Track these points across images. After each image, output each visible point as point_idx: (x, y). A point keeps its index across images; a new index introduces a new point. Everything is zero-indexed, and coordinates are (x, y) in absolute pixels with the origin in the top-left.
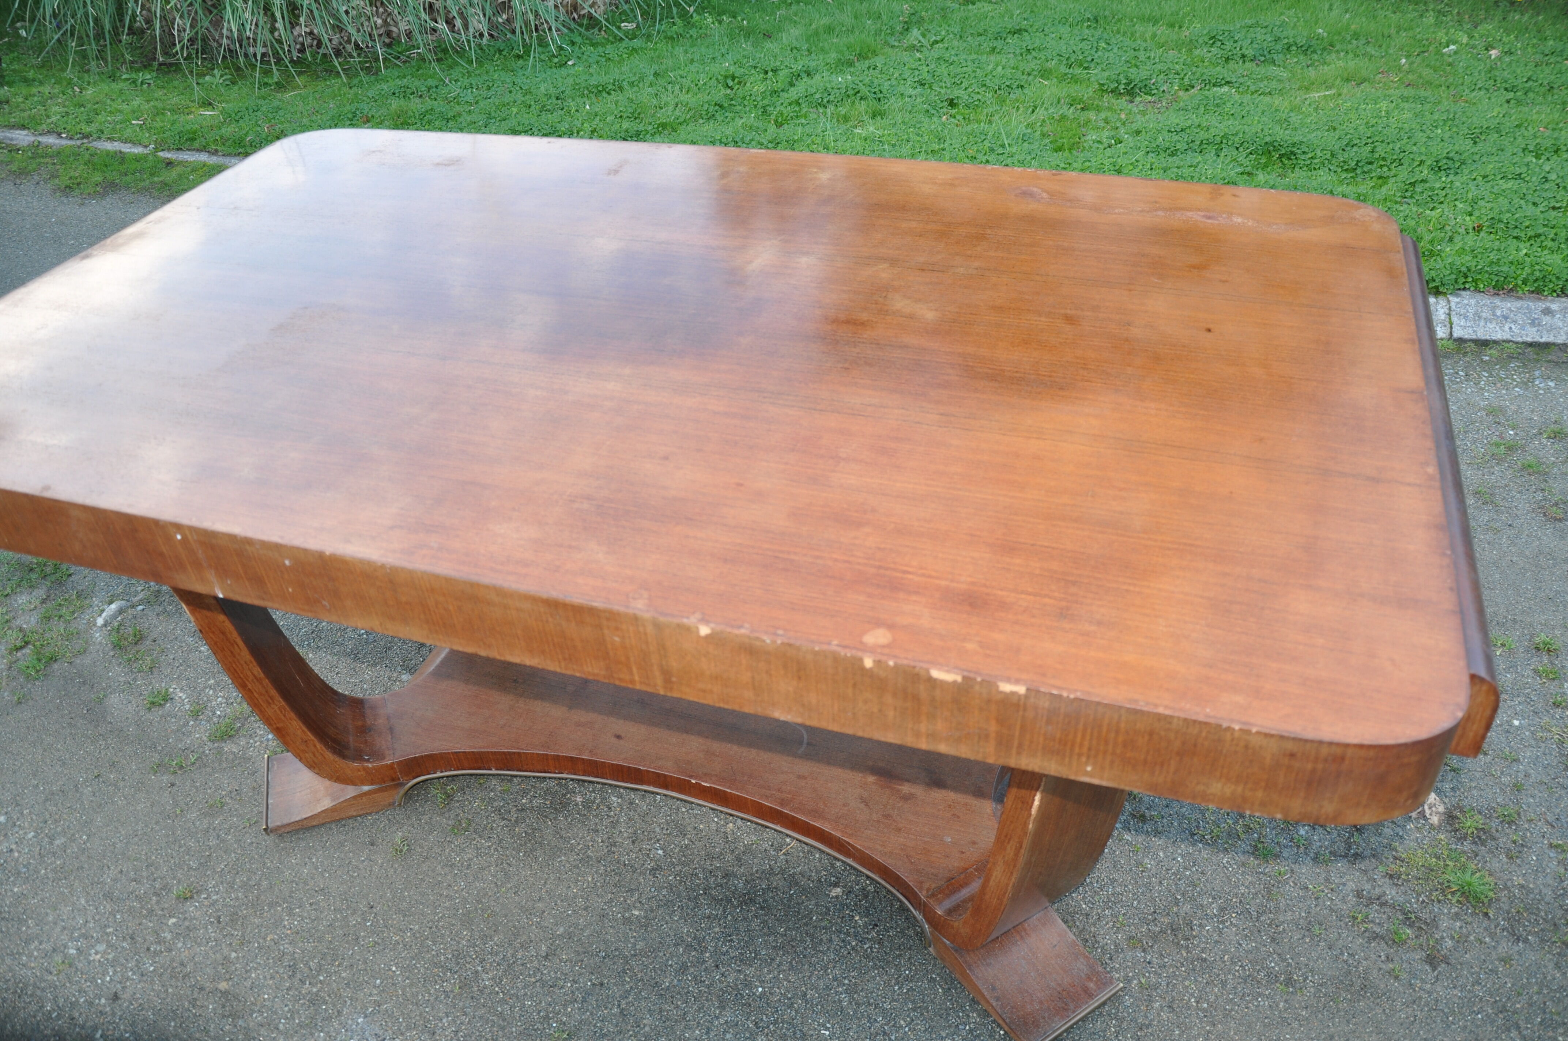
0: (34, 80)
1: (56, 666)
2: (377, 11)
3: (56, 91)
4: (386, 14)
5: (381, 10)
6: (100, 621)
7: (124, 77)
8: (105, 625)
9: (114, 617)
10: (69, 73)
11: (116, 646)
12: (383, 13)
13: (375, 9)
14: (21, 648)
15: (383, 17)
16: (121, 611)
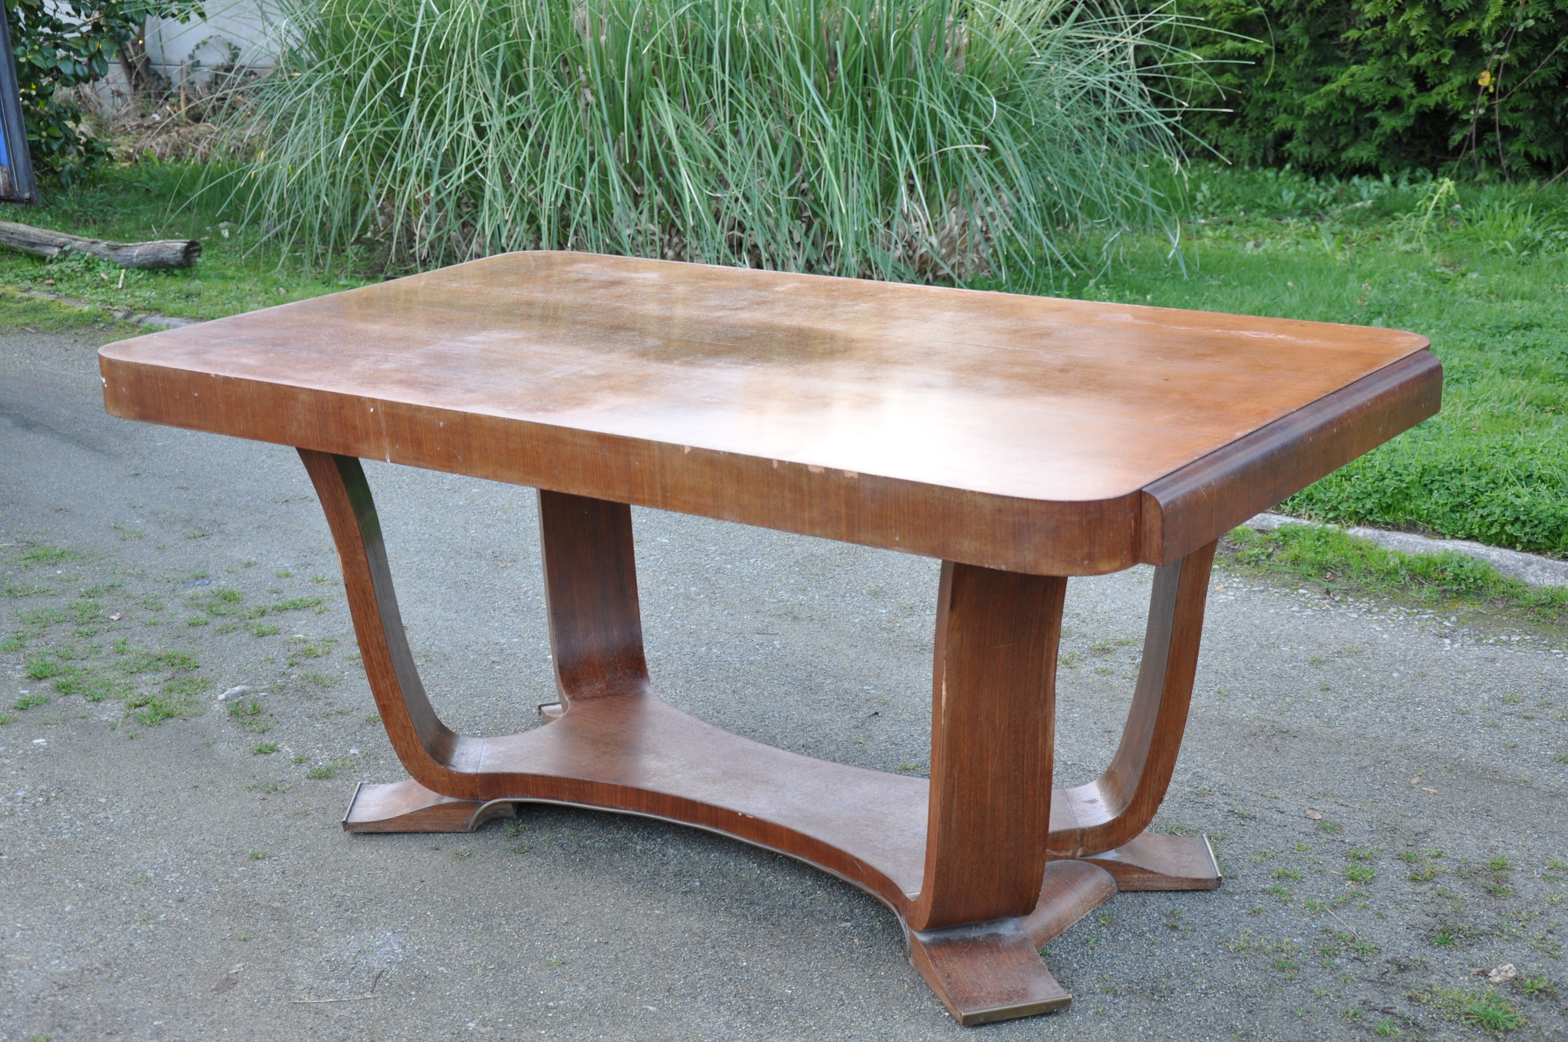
0: (232, 278)
1: (171, 721)
2: (670, 241)
3: (258, 289)
4: (680, 246)
5: (675, 240)
6: (222, 697)
7: (341, 283)
8: (226, 700)
9: (236, 695)
10: (275, 274)
11: (232, 714)
12: (677, 244)
13: (667, 237)
14: (140, 706)
15: (677, 249)
16: (243, 693)
